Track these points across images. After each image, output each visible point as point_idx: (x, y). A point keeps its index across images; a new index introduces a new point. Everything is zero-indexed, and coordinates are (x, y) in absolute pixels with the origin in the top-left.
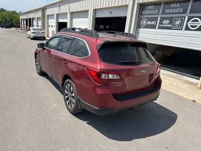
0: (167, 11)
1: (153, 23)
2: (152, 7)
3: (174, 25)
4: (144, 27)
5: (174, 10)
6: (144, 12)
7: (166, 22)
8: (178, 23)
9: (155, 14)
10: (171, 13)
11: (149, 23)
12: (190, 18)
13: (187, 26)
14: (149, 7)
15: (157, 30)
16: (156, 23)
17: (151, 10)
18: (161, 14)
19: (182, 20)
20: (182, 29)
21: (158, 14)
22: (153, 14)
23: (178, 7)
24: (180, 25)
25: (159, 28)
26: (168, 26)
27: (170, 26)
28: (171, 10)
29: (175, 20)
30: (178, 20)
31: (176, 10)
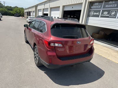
0: (107, 6)
2: (97, 4)
3: (111, 15)
4: (92, 16)
5: (111, 6)
6: (92, 7)
7: (106, 13)
8: (113, 13)
9: (99, 8)
10: (109, 8)
11: (95, 14)
14: (96, 4)
15: (99, 18)
16: (100, 14)
17: (96, 5)
18: (103, 8)
19: (116, 12)
20: (115, 18)
21: (101, 8)
22: (98, 8)
23: (114, 4)
24: (115, 15)
25: (101, 17)
26: (107, 15)
27: (108, 15)
28: (109, 5)
29: (112, 11)
30: (113, 12)
31: (112, 6)
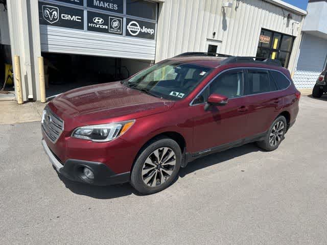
1: (75, 18)
3: (111, 27)
4: (57, 25)
8: (116, 24)
9: (75, 3)
10: (102, 8)
11: (68, 17)
12: (128, 21)
13: (127, 30)
16: (82, 19)
18: (88, 6)
19: (120, 21)
20: (122, 34)
21: (81, 4)
23: (111, 2)
24: (119, 28)
25: (90, 29)
26: (104, 27)
27: (107, 27)
28: (102, 2)
29: (111, 19)
30: (115, 21)
31: (109, 5)
